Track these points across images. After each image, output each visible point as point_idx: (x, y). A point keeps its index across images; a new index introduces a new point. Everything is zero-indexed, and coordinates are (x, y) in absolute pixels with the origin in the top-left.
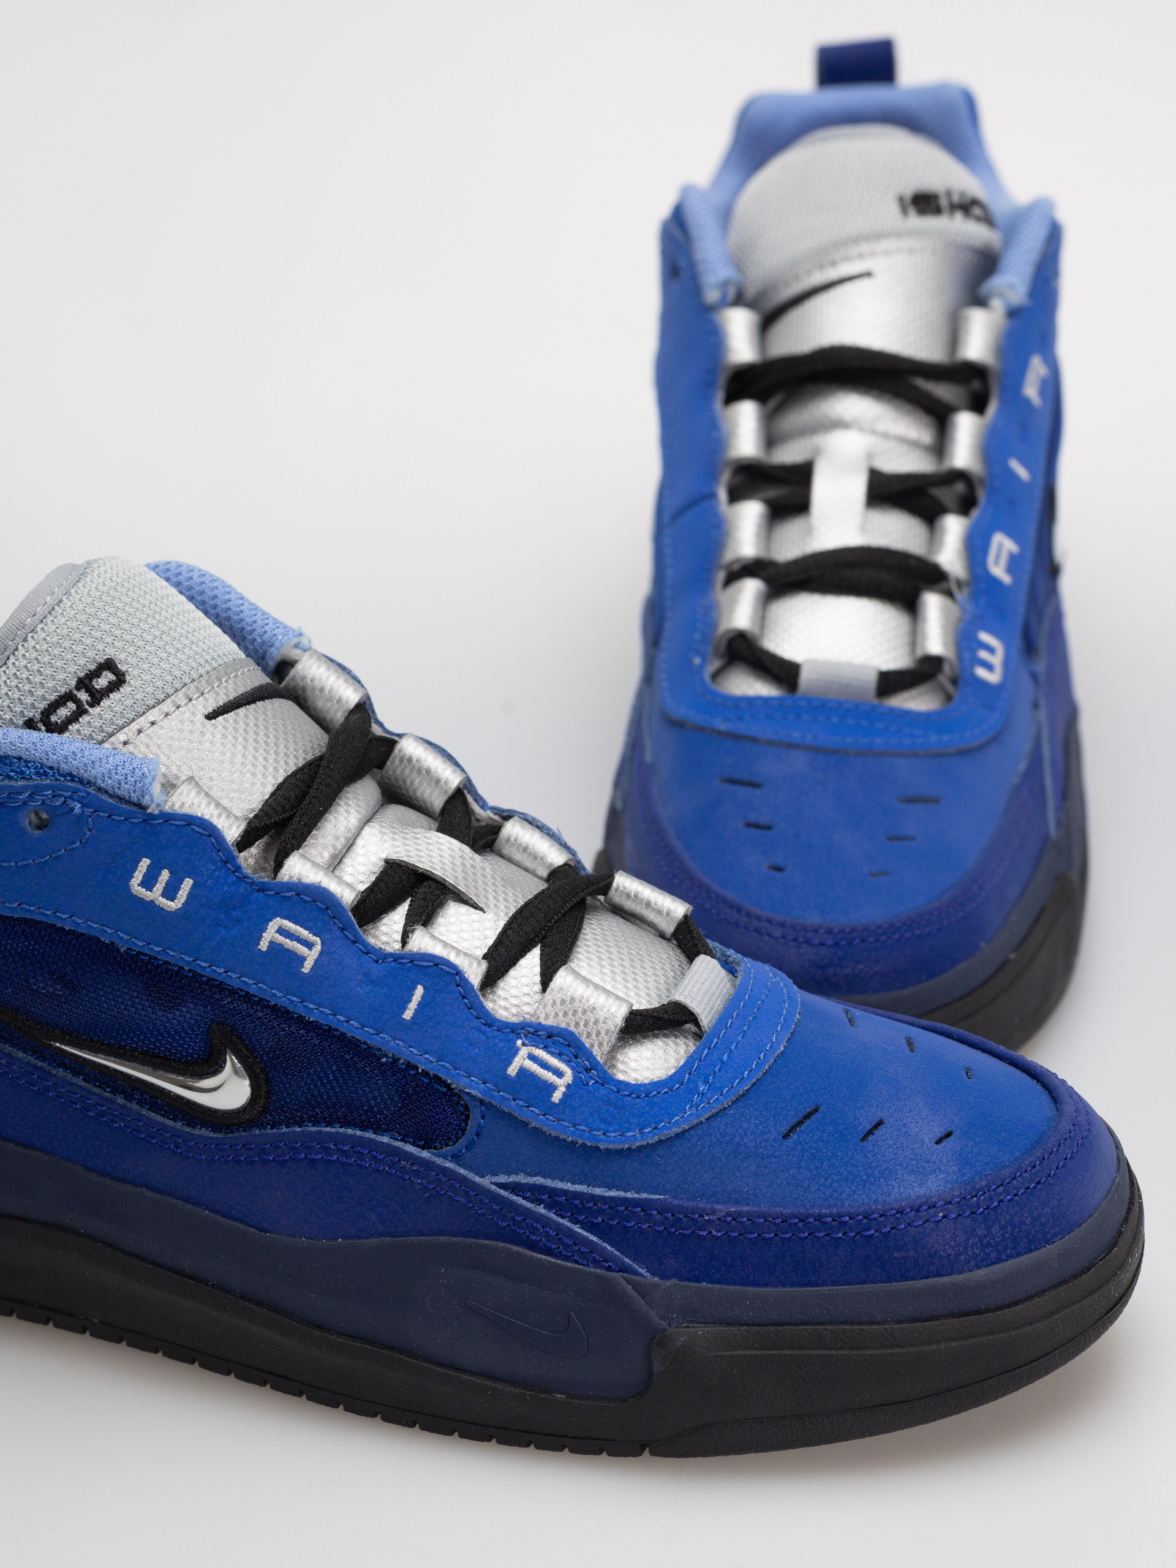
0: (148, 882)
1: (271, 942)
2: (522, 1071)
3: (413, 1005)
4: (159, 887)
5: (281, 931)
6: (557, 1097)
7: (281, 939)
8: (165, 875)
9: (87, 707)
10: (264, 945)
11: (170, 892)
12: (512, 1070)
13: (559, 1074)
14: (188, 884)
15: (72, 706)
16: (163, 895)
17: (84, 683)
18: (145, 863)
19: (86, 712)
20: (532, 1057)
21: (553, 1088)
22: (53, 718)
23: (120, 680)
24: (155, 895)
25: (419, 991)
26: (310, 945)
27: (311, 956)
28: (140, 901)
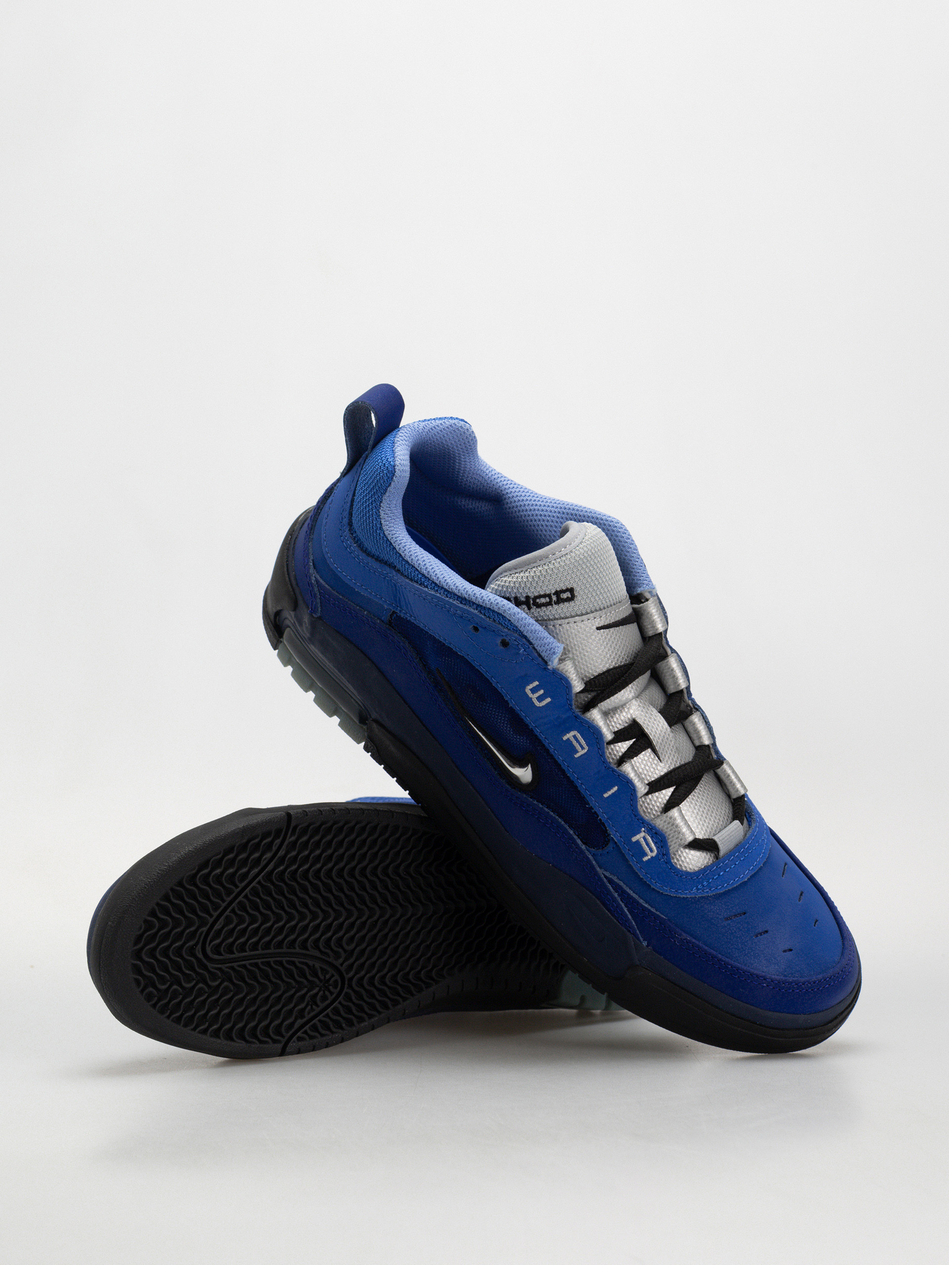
0: (533, 691)
1: (568, 739)
2: (638, 842)
3: (610, 793)
4: (537, 695)
5: (575, 737)
6: (645, 859)
7: (572, 739)
8: (542, 692)
9: (553, 603)
10: (565, 738)
11: (540, 699)
12: (634, 839)
13: (651, 851)
14: (549, 700)
15: (548, 599)
16: (537, 698)
17: (557, 593)
18: (537, 683)
19: (552, 605)
20: (644, 838)
21: (646, 855)
22: (538, 600)
23: (572, 599)
24: (534, 697)
25: (616, 788)
26: (583, 748)
27: (581, 752)
28: (527, 696)
